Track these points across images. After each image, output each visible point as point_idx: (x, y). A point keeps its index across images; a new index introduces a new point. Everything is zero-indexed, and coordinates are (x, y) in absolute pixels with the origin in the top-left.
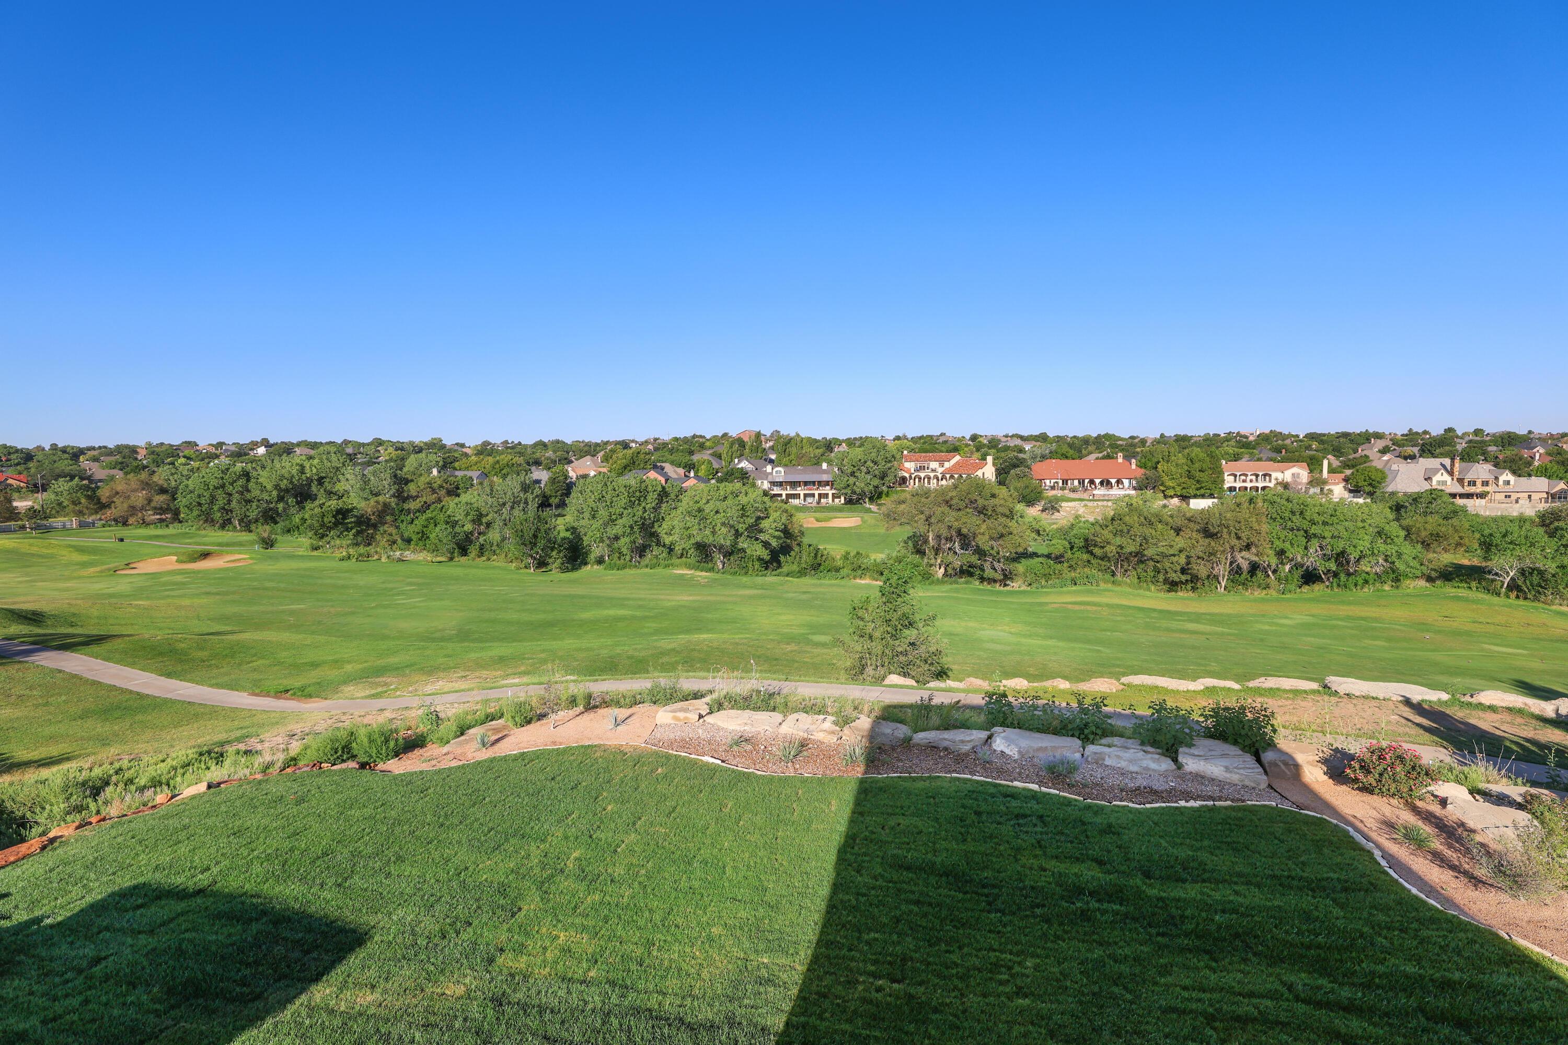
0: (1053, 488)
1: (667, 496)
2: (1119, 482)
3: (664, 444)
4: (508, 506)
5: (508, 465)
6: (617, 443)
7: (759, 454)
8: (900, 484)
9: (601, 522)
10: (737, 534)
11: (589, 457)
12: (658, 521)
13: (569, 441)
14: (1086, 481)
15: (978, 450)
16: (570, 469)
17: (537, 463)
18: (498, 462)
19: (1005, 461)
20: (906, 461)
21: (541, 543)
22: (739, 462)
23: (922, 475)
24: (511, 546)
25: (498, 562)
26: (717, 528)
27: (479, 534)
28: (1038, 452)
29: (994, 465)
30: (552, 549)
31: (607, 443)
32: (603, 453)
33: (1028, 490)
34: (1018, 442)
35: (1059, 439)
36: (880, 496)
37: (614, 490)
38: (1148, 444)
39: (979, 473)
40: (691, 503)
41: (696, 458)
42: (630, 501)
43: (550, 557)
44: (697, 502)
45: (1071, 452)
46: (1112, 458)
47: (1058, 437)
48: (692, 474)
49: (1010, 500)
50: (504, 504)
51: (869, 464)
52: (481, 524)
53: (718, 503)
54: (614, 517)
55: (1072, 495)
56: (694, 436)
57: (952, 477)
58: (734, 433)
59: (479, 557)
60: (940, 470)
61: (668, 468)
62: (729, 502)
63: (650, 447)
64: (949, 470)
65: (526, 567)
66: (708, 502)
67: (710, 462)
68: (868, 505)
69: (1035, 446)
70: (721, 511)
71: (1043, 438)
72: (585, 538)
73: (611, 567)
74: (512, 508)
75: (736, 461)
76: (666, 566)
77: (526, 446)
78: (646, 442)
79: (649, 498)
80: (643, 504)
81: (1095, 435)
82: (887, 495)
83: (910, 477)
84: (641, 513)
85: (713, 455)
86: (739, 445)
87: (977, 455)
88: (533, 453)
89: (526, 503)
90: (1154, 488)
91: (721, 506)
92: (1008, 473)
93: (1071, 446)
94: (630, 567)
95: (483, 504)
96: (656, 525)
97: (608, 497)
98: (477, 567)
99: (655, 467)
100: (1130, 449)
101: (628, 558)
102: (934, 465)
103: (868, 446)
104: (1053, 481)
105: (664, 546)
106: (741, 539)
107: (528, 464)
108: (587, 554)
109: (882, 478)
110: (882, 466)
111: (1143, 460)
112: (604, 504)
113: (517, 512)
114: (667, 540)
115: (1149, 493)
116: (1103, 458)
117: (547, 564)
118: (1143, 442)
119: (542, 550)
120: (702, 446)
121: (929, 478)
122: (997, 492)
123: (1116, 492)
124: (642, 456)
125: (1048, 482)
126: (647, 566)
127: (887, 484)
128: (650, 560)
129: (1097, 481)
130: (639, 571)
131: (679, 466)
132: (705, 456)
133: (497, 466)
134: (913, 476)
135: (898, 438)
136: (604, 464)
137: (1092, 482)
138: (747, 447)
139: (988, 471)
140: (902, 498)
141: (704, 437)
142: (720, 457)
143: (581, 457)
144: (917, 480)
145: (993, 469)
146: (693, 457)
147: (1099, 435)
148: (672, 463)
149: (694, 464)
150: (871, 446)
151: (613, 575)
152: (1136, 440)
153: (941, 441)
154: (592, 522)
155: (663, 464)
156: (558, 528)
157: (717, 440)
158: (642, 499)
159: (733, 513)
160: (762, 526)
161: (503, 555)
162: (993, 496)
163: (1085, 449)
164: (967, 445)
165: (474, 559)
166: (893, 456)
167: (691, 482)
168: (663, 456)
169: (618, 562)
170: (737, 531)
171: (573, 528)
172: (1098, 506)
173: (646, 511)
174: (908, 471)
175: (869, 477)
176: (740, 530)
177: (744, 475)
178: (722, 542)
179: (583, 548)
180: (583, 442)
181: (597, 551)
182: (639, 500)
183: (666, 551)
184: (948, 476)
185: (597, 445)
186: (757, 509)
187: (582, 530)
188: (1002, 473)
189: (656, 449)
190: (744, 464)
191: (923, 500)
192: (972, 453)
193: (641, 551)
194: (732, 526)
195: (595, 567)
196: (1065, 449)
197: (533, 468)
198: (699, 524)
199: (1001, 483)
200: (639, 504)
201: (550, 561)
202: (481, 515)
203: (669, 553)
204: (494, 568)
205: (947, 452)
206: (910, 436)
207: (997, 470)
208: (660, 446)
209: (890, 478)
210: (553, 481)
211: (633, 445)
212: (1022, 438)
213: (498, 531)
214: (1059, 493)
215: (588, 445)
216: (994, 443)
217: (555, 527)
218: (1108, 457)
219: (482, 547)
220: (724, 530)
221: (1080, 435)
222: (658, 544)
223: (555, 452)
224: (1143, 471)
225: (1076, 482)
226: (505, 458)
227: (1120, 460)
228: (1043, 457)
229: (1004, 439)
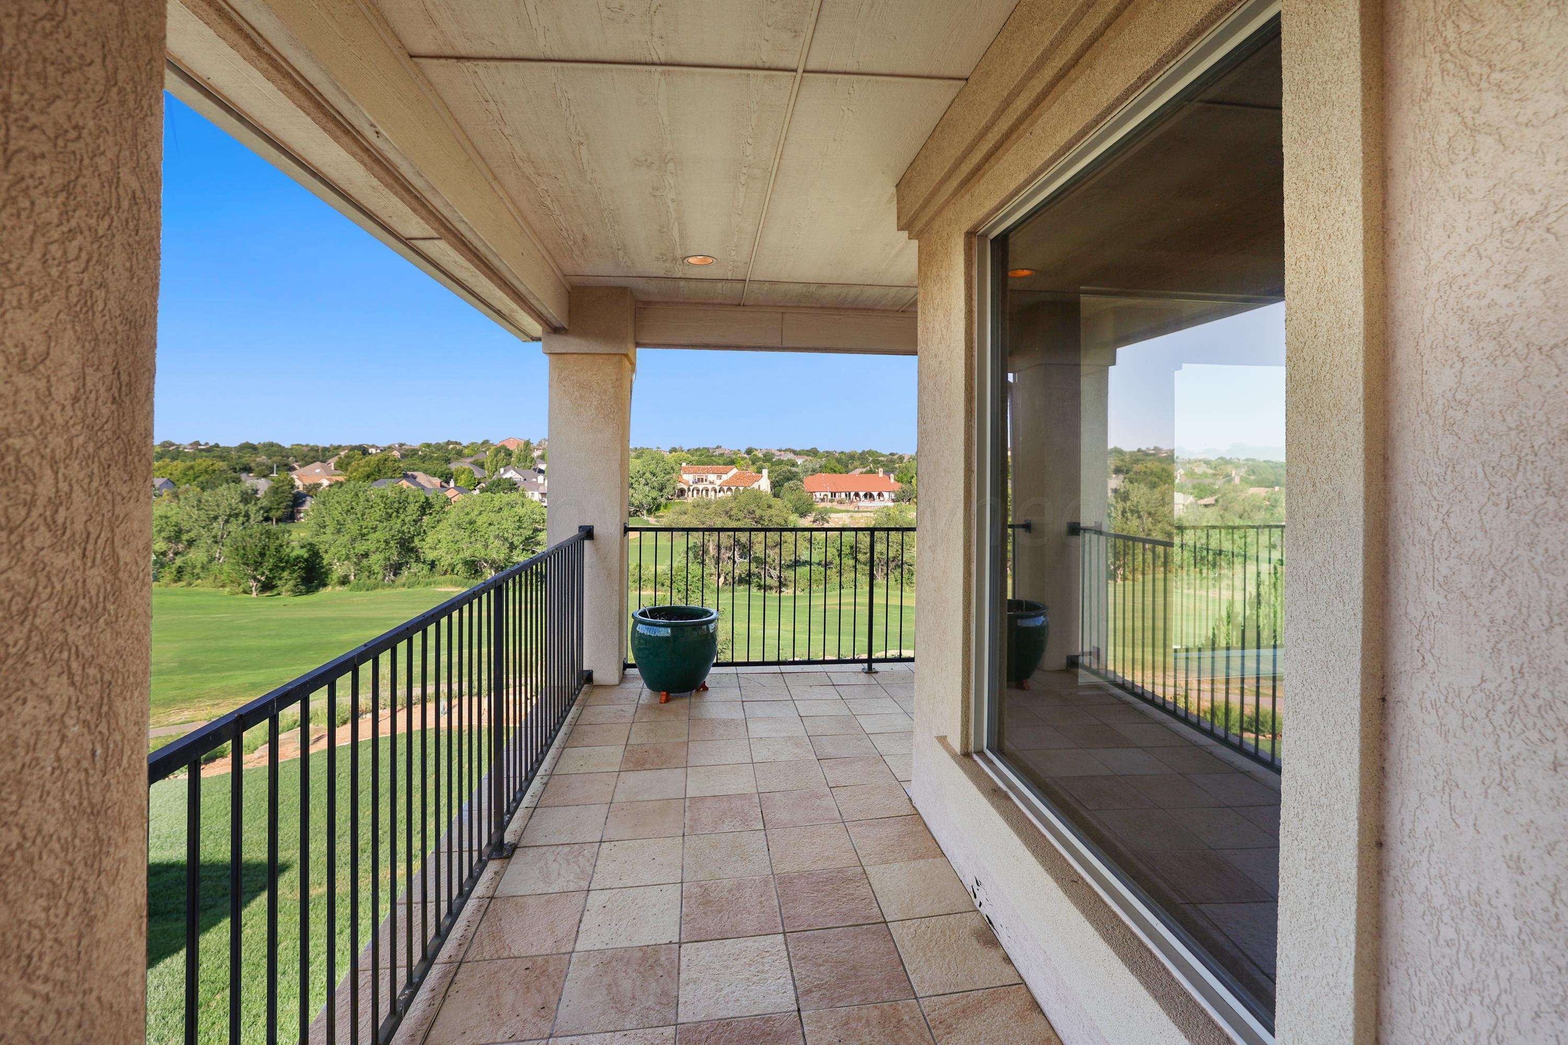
0: (823, 500)
1: (430, 508)
2: (880, 495)
3: (413, 450)
4: (221, 521)
5: (206, 472)
6: (353, 448)
7: (529, 464)
8: (678, 496)
9: (347, 537)
10: (512, 547)
11: (318, 463)
12: (418, 535)
13: (287, 444)
14: (852, 494)
15: (753, 463)
16: (295, 477)
17: (247, 469)
18: (192, 468)
19: (779, 474)
20: (685, 473)
21: (269, 562)
22: (505, 471)
23: (700, 487)
24: (226, 564)
25: (204, 587)
26: (491, 541)
27: (176, 554)
28: (810, 466)
29: (769, 477)
30: (283, 569)
31: (339, 447)
32: (336, 458)
33: (800, 503)
34: (791, 456)
35: (828, 454)
36: (658, 508)
37: (368, 501)
38: (905, 460)
39: (755, 486)
40: (462, 515)
41: (454, 466)
42: (387, 513)
43: (280, 579)
44: (468, 514)
45: (839, 467)
46: (874, 473)
47: (827, 452)
48: (452, 484)
49: (785, 510)
50: (216, 518)
51: (648, 475)
52: (180, 541)
53: (492, 515)
54: (365, 531)
55: (840, 507)
56: (448, 443)
57: (729, 489)
58: (496, 441)
59: (175, 581)
60: (718, 482)
61: (421, 477)
62: (505, 513)
63: (396, 454)
64: (726, 482)
65: (245, 592)
66: (480, 514)
67: (471, 472)
68: (645, 518)
69: (806, 461)
70: (495, 523)
71: (814, 453)
72: (326, 556)
73: (358, 588)
74: (227, 522)
75: (502, 470)
76: (430, 584)
77: (228, 450)
78: (389, 447)
79: (409, 511)
80: (402, 516)
81: (860, 451)
82: (666, 507)
83: (689, 489)
84: (399, 526)
85: (475, 463)
86: (505, 454)
87: (752, 469)
88: (240, 457)
89: (247, 516)
90: (909, 500)
91: (494, 517)
92: (783, 485)
93: (839, 461)
94: (383, 587)
95: (186, 517)
96: (416, 540)
97: (359, 509)
98: (175, 594)
99: (406, 476)
100: (891, 465)
101: (380, 577)
102: (712, 477)
103: (646, 457)
104: (823, 494)
105: (424, 562)
106: (515, 553)
107: (235, 470)
108: (326, 574)
109: (661, 490)
110: (661, 478)
111: (900, 475)
112: (353, 517)
113: (234, 527)
114: (431, 555)
115: (904, 505)
116: (866, 473)
117: (274, 587)
118: (901, 458)
119: (271, 570)
120: (460, 454)
121: (707, 490)
122: (773, 503)
123: (877, 504)
124: (390, 464)
125: (818, 494)
126: (404, 585)
127: (665, 496)
128: (408, 578)
129: (862, 494)
130: (393, 591)
131: (434, 475)
132: (465, 464)
133: (191, 472)
134: (691, 488)
135: (674, 450)
136: (339, 472)
137: (857, 495)
138: (514, 456)
139: (764, 484)
140: (684, 509)
141: (460, 444)
142: (482, 466)
143: (308, 464)
144: (695, 492)
145: (769, 482)
146: (450, 466)
147: (864, 452)
148: (426, 472)
149: (452, 474)
150: (649, 457)
151: (361, 596)
152: (896, 457)
153: (717, 453)
154: (336, 537)
155: (415, 473)
156: (293, 544)
157: (476, 448)
158: (401, 511)
159: (510, 525)
160: (539, 538)
161: (211, 579)
162: (770, 507)
163: (852, 464)
164: (743, 459)
165: (167, 585)
166: (672, 468)
167: (450, 493)
168: (413, 464)
169: (368, 582)
170: (512, 544)
171: (311, 544)
172: (862, 517)
173: (405, 524)
174: (686, 483)
175: (647, 488)
176: (516, 543)
177: (512, 486)
178: (495, 556)
179: (323, 567)
180: (307, 446)
181: (339, 570)
182: (398, 512)
183: (426, 568)
184: (725, 488)
185: (325, 449)
186: (535, 521)
187: (322, 546)
188: (776, 485)
189: (404, 456)
190: (511, 474)
191: (704, 510)
192: (748, 466)
193: (396, 569)
194: (506, 539)
195: (338, 588)
196: (834, 464)
197: (243, 476)
198: (470, 537)
199: (776, 495)
200: (398, 517)
201: (279, 583)
202: (179, 532)
203: (431, 570)
204: (198, 594)
205: (724, 464)
206: (686, 448)
207: (772, 483)
208: (409, 454)
209: (668, 490)
210: (275, 491)
211: (373, 451)
212: (794, 452)
213: (203, 550)
214: (828, 505)
215: (315, 449)
216: (768, 457)
217: (288, 543)
218: (871, 472)
219: (180, 571)
220: (497, 543)
221: (847, 450)
222: (418, 560)
223: (270, 457)
224: (900, 484)
225: (843, 495)
226: (202, 463)
227: (881, 475)
228: (814, 471)
229: (778, 453)
